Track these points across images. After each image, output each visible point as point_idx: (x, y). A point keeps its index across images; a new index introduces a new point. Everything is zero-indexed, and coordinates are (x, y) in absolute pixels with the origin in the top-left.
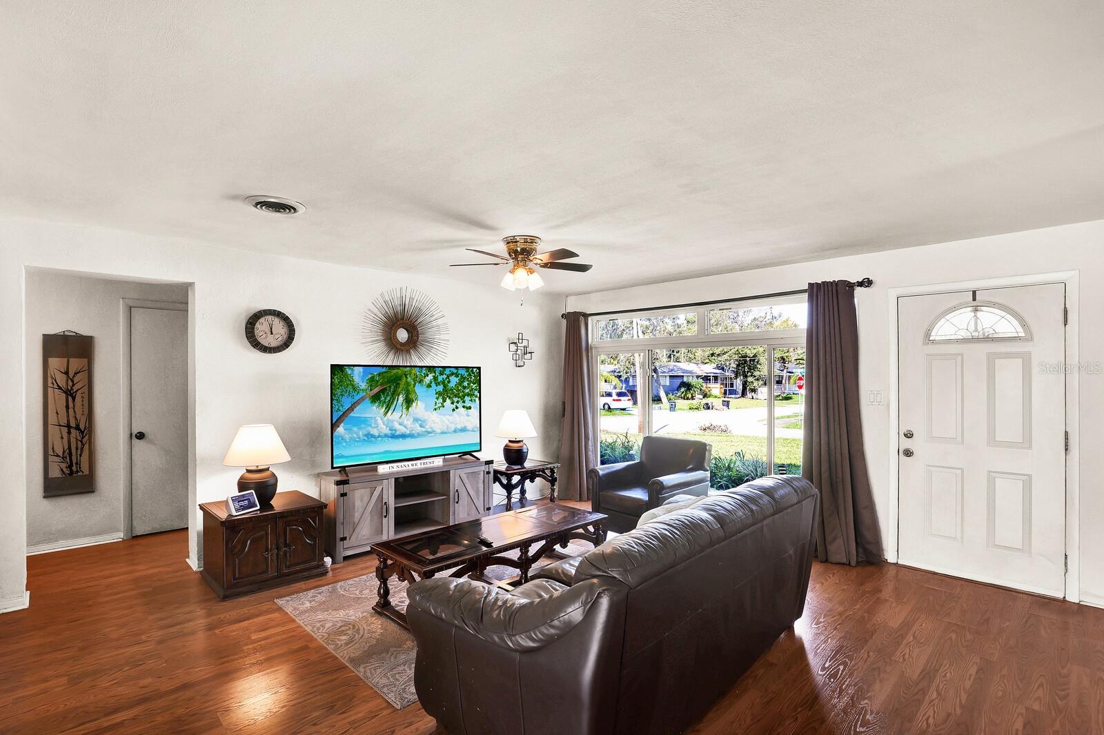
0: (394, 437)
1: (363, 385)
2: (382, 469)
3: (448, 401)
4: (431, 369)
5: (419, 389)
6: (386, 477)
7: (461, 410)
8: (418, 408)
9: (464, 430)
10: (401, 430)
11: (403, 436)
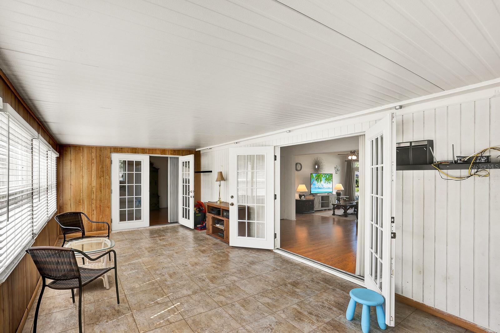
0: (319, 188)
1: (315, 177)
2: (318, 194)
3: (327, 181)
4: (324, 174)
5: (322, 178)
6: (319, 196)
7: (329, 183)
8: (322, 182)
9: (329, 188)
10: (320, 187)
11: (320, 188)
